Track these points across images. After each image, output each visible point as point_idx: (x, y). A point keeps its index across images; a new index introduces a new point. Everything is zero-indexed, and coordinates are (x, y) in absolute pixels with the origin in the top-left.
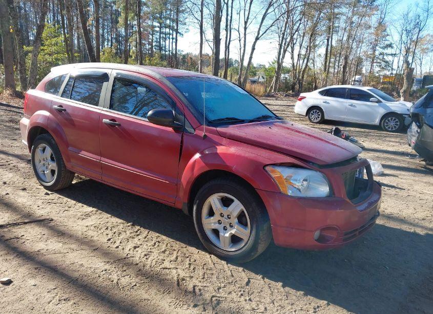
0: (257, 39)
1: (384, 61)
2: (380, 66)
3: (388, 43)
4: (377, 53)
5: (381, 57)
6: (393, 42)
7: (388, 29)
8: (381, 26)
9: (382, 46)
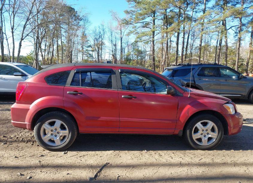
0: (22, 39)
1: (89, 54)
2: (87, 56)
3: (89, 44)
4: (84, 49)
5: (87, 52)
6: (91, 44)
7: (88, 38)
8: (84, 36)
9: (86, 46)
